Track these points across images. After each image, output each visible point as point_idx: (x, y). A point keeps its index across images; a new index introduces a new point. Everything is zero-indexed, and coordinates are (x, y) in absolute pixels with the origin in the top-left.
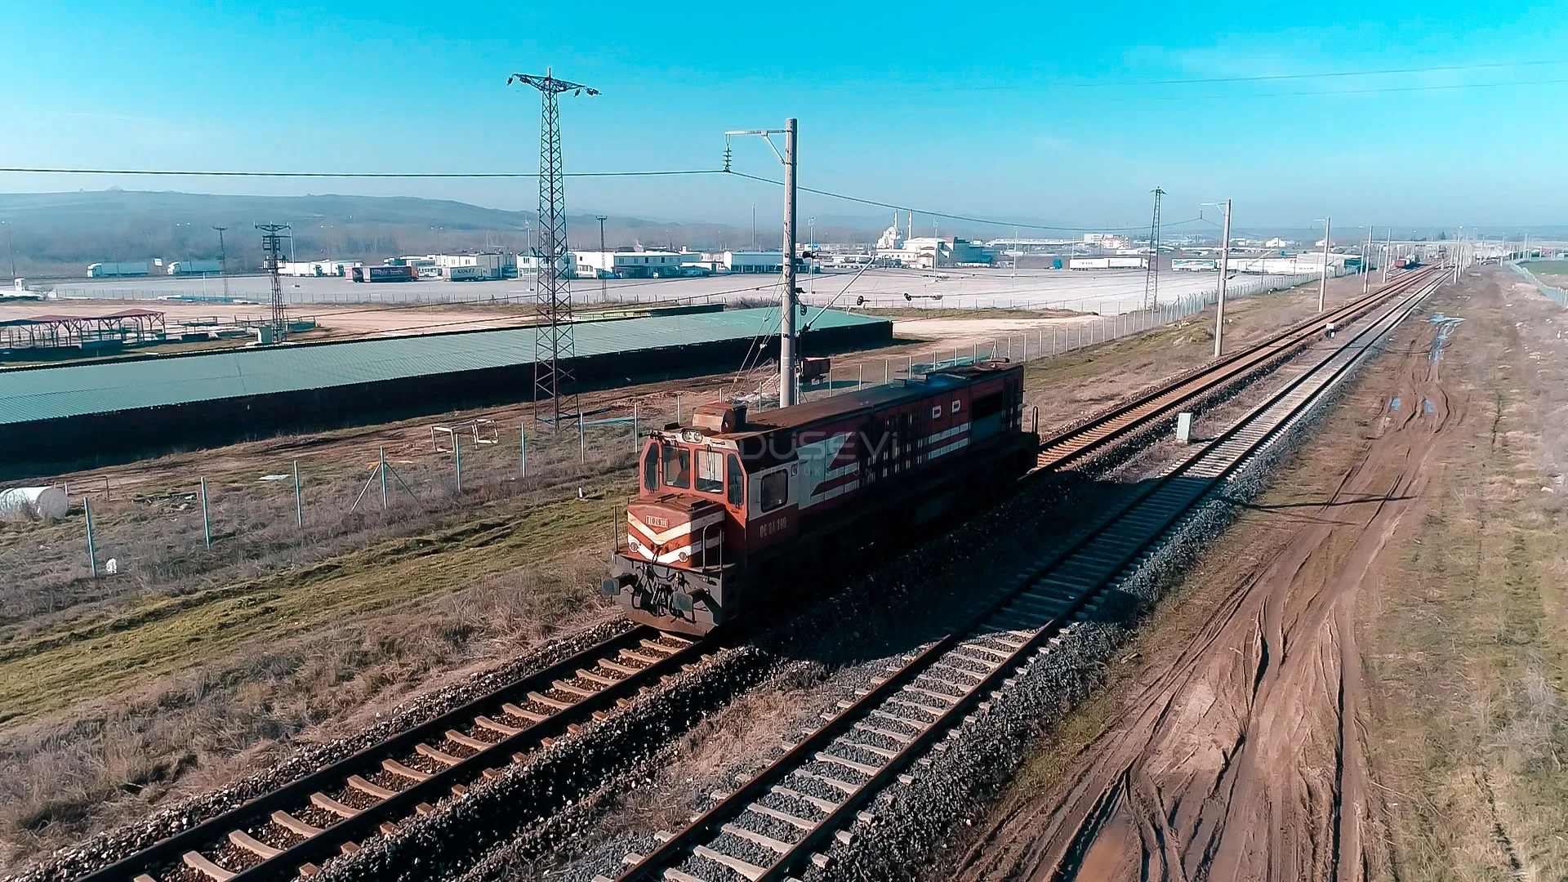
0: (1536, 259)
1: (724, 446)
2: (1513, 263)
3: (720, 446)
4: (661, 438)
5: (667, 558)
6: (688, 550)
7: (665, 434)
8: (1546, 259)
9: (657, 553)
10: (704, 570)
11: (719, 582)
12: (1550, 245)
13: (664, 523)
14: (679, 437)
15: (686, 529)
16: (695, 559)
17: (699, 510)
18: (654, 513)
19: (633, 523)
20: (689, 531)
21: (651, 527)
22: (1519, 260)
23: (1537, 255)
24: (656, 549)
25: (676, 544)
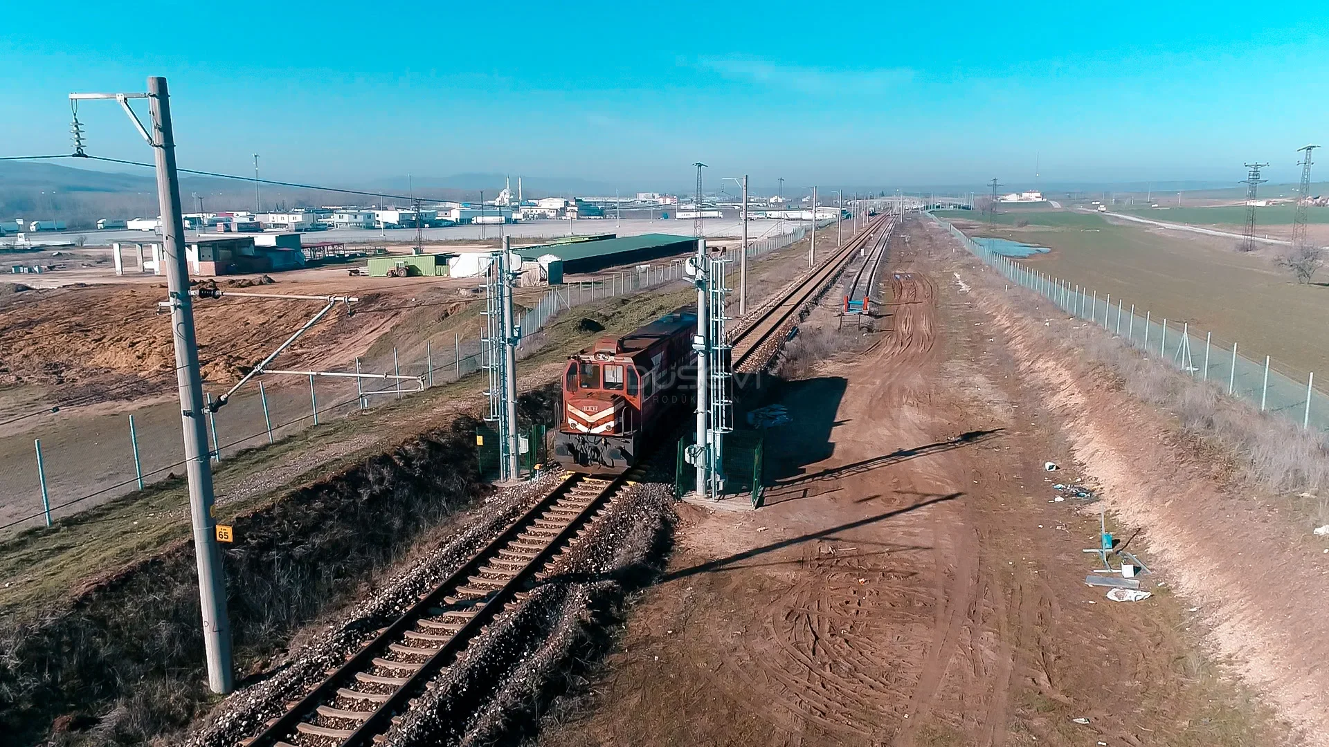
0: (938, 209)
1: (623, 361)
2: (926, 212)
3: (621, 361)
4: (579, 359)
5: (595, 431)
6: (612, 424)
7: (581, 356)
8: (943, 209)
9: (590, 428)
10: (624, 434)
11: (631, 441)
12: (947, 200)
13: (596, 409)
14: (592, 358)
15: (611, 411)
16: (617, 429)
17: (616, 400)
18: (588, 404)
19: (572, 411)
20: (612, 412)
21: (586, 413)
22: (929, 210)
23: (938, 207)
24: (589, 425)
25: (604, 420)
